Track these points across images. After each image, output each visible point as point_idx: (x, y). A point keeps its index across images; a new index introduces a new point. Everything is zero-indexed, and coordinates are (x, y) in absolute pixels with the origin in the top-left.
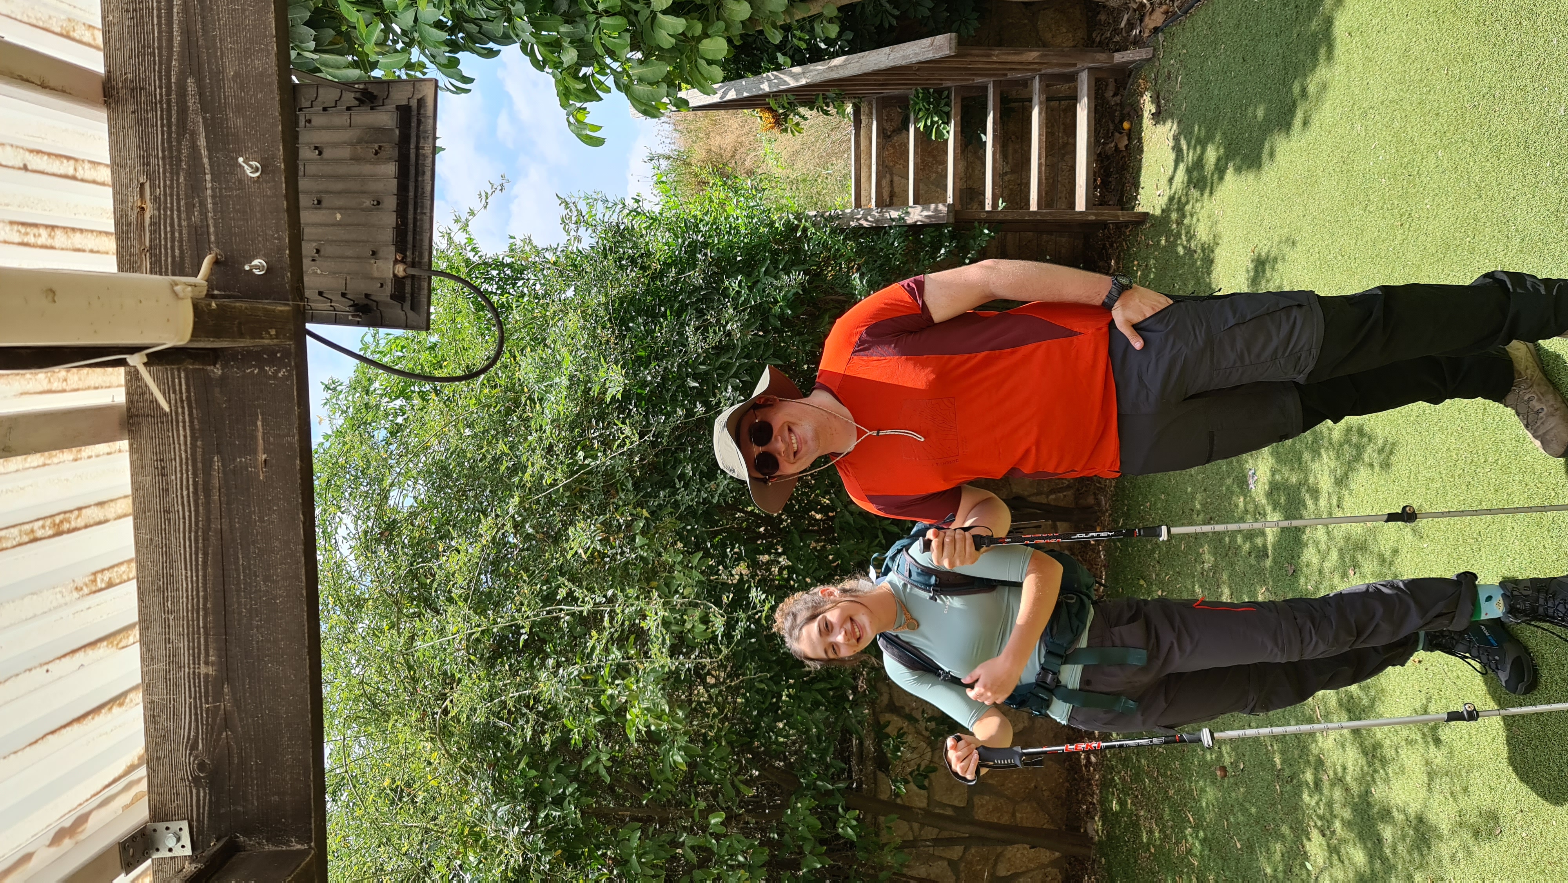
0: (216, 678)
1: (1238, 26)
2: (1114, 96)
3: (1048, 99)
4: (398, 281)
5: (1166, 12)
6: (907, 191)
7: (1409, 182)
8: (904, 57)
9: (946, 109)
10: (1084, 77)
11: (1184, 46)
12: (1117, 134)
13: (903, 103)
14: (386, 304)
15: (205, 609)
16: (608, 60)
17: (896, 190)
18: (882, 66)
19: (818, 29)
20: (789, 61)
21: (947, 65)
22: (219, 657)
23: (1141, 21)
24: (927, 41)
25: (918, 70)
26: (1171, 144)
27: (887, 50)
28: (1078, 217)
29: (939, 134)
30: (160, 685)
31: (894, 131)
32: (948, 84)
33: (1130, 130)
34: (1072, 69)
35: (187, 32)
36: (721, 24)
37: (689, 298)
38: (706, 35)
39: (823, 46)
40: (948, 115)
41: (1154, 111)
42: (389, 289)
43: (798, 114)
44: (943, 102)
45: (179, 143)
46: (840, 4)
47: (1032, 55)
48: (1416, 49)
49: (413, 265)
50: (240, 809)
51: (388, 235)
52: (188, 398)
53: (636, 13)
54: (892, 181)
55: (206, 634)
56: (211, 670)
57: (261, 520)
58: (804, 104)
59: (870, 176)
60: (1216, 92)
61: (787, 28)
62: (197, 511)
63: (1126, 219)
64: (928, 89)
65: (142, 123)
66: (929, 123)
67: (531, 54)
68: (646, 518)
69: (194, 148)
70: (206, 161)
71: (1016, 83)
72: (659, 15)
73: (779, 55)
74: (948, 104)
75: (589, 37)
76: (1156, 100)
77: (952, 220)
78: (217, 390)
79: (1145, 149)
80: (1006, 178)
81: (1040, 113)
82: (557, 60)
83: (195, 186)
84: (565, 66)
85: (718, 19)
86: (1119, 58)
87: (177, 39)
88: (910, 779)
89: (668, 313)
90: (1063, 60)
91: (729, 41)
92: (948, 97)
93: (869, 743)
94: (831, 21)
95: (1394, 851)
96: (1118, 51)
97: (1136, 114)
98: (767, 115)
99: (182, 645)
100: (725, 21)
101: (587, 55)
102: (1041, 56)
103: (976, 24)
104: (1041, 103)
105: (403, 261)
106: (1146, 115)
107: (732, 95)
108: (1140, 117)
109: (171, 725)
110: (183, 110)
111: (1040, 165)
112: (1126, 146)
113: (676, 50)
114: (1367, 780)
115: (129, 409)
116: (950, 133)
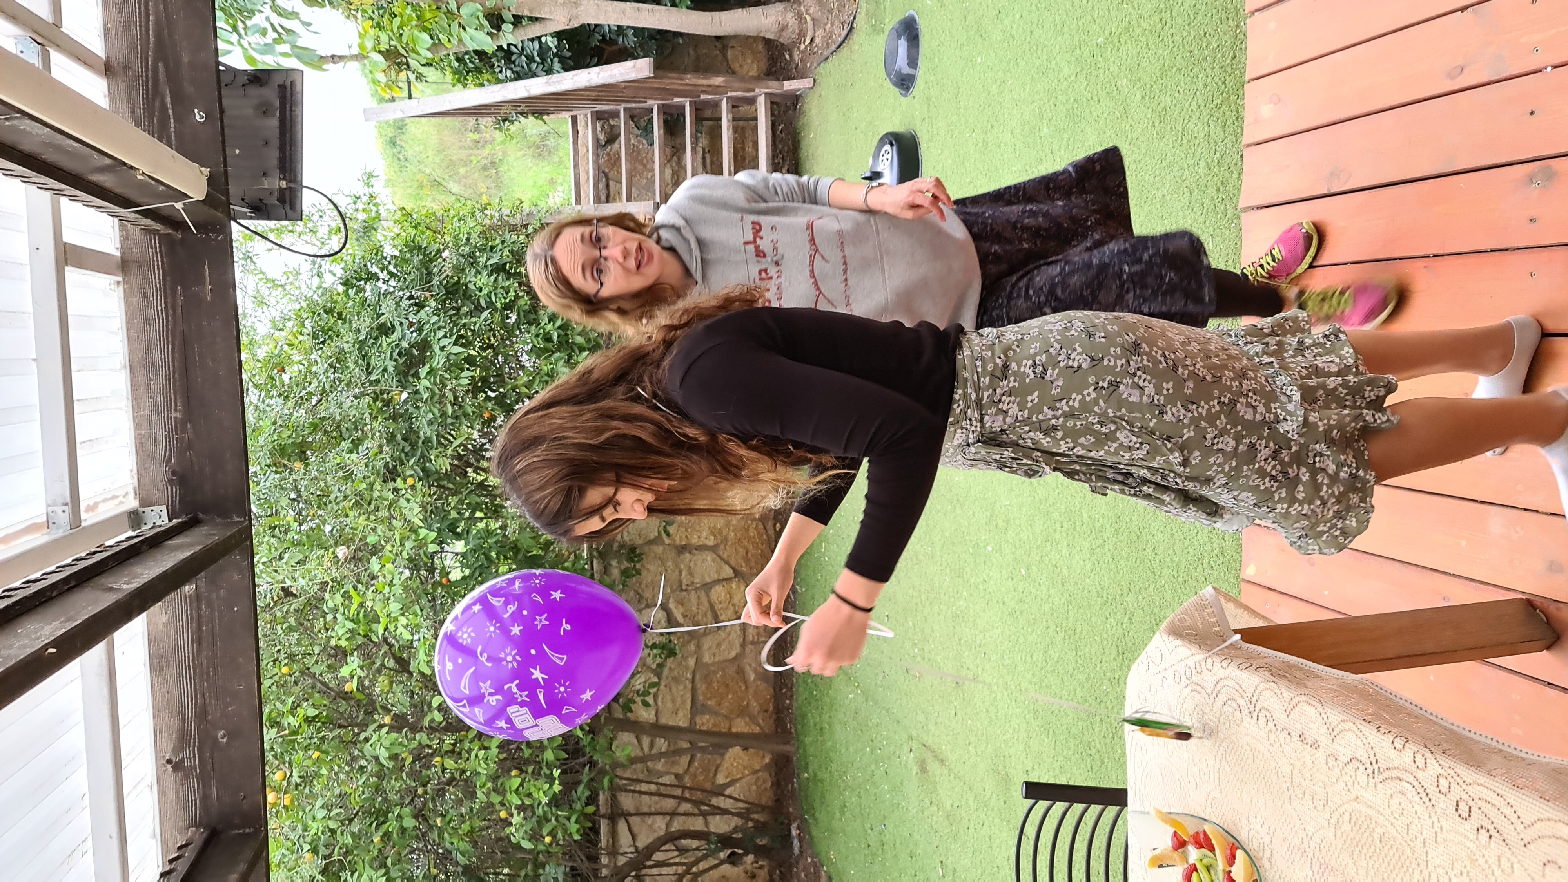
0: (182, 419)
4: (281, 191)
10: (761, 100)
14: (274, 205)
15: (174, 378)
18: (593, 84)
21: (648, 85)
22: (184, 406)
24: (630, 64)
25: (624, 88)
27: (597, 69)
30: (146, 424)
32: (651, 102)
34: (752, 94)
42: (275, 195)
45: (154, 100)
47: (719, 80)
49: (291, 182)
50: (200, 497)
51: (274, 162)
52: (160, 251)
54: (607, 184)
55: (175, 393)
56: (178, 414)
57: (209, 325)
59: (588, 179)
60: (856, 114)
62: (167, 319)
65: (131, 88)
69: (163, 104)
70: (170, 111)
71: (707, 103)
78: (180, 248)
81: (729, 130)
83: (164, 126)
86: (788, 85)
87: (152, 40)
88: (638, 699)
96: (786, 80)
99: (160, 400)
102: (725, 82)
104: (726, 124)
105: (284, 179)
109: (153, 448)
110: (156, 81)
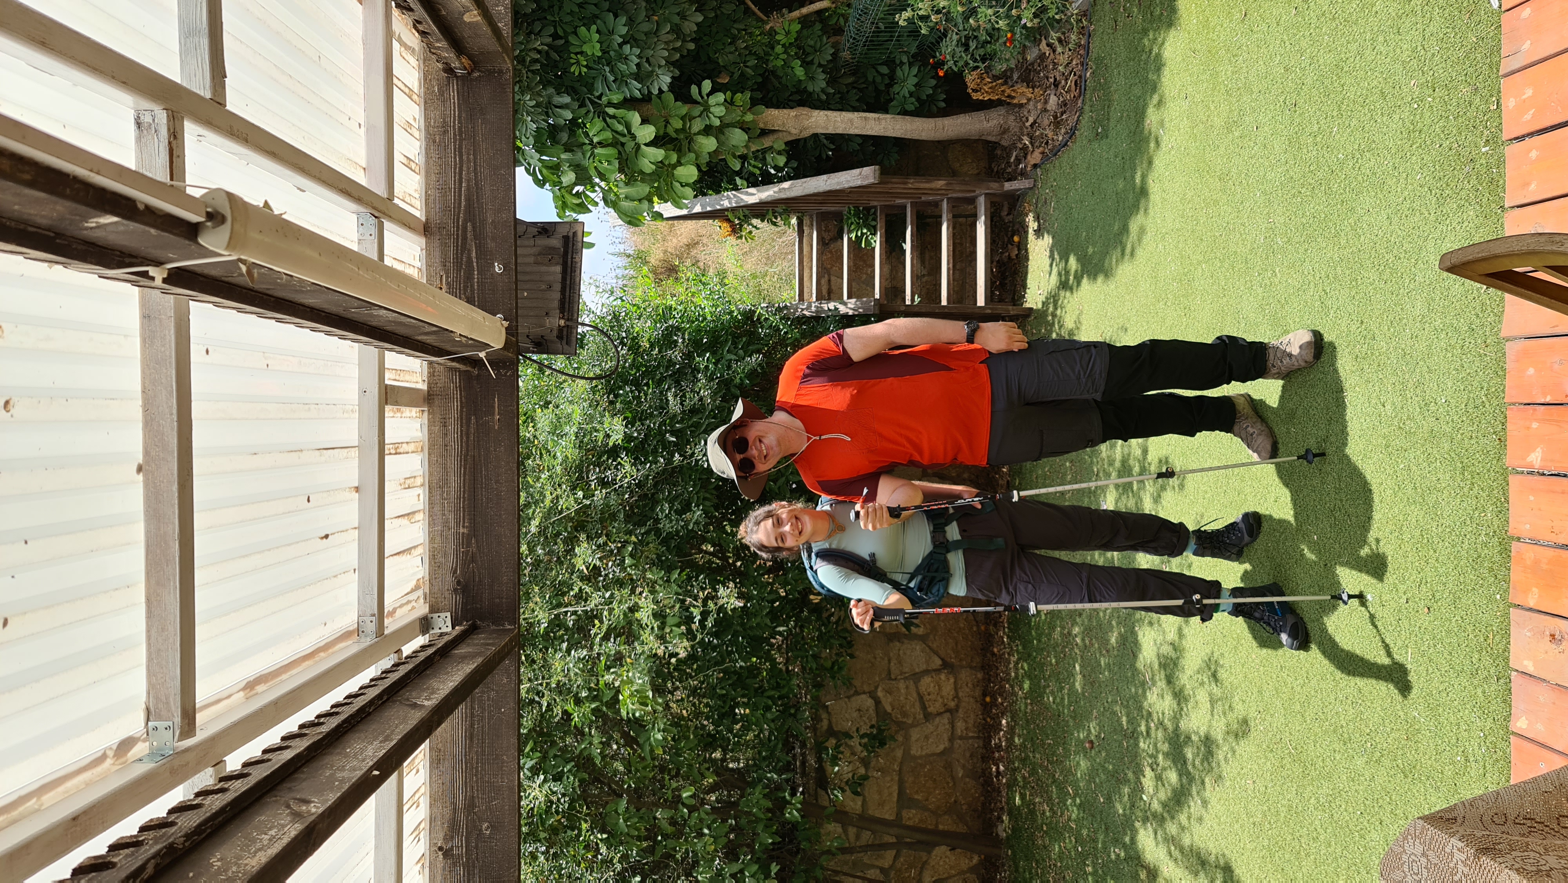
0: (468, 535)
1: (1088, 168)
2: (1008, 215)
3: (954, 216)
4: (560, 329)
5: (1043, 153)
6: (842, 288)
7: (1189, 285)
8: (838, 183)
9: (873, 223)
10: (982, 200)
11: (1055, 180)
12: (1009, 246)
13: (838, 217)
14: (552, 342)
15: (464, 497)
16: (597, 180)
17: (833, 287)
18: (821, 190)
19: (769, 159)
20: (745, 183)
21: (873, 190)
22: (470, 523)
23: (1025, 158)
24: (856, 171)
25: (850, 192)
26: (1048, 254)
27: (825, 177)
28: (977, 311)
29: (868, 243)
30: (438, 539)
31: (831, 240)
32: (875, 203)
33: (1019, 242)
34: (973, 194)
35: (468, 200)
36: (692, 156)
37: (666, 371)
38: (679, 163)
39: (773, 171)
40: (875, 228)
41: (1036, 228)
42: (555, 333)
43: (752, 225)
44: (871, 218)
45: (462, 255)
46: (786, 140)
47: (940, 183)
48: (1190, 194)
49: (568, 320)
50: (478, 606)
51: (556, 304)
52: (460, 386)
53: (623, 144)
54: (829, 281)
55: (464, 511)
56: (465, 531)
57: (495, 451)
58: (756, 216)
59: (811, 276)
60: (1076, 216)
61: (743, 158)
62: (461, 445)
63: (1016, 312)
64: (858, 207)
65: (444, 245)
66: (859, 234)
67: (533, 175)
68: (634, 543)
69: (469, 258)
70: (475, 264)
71: (929, 204)
72: (643, 147)
73: (737, 179)
74: (875, 220)
75: (585, 163)
76: (1037, 218)
77: (877, 312)
78: (475, 382)
79: (1031, 258)
80: (924, 279)
81: (948, 228)
82: (557, 180)
83: (469, 277)
84: (564, 185)
85: (689, 151)
86: (1008, 186)
87: (463, 204)
88: (847, 788)
89: (650, 382)
90: (963, 188)
91: (698, 167)
92: (875, 213)
93: (812, 761)
94: (779, 153)
95: (1194, 766)
96: (1007, 181)
97: (1023, 230)
98: (725, 225)
99: (451, 517)
100: (695, 152)
101: (583, 177)
102: (947, 184)
103: (896, 156)
104: (948, 220)
105: (563, 318)
106: (1031, 231)
107: (698, 209)
108: (1027, 232)
109: (443, 560)
110: (465, 238)
111: (948, 269)
112: (1017, 255)
113: (655, 175)
114: (1176, 718)
115: (428, 392)
116: (877, 242)
